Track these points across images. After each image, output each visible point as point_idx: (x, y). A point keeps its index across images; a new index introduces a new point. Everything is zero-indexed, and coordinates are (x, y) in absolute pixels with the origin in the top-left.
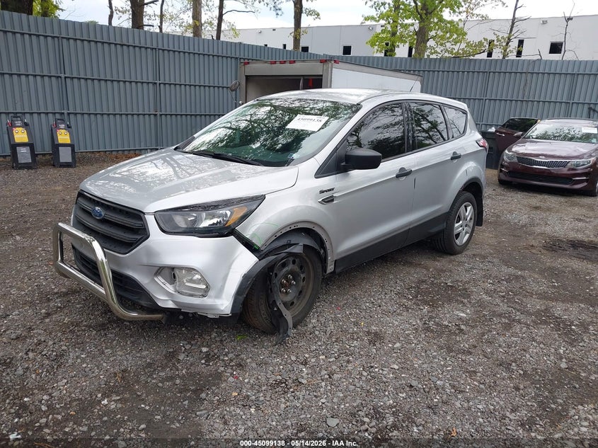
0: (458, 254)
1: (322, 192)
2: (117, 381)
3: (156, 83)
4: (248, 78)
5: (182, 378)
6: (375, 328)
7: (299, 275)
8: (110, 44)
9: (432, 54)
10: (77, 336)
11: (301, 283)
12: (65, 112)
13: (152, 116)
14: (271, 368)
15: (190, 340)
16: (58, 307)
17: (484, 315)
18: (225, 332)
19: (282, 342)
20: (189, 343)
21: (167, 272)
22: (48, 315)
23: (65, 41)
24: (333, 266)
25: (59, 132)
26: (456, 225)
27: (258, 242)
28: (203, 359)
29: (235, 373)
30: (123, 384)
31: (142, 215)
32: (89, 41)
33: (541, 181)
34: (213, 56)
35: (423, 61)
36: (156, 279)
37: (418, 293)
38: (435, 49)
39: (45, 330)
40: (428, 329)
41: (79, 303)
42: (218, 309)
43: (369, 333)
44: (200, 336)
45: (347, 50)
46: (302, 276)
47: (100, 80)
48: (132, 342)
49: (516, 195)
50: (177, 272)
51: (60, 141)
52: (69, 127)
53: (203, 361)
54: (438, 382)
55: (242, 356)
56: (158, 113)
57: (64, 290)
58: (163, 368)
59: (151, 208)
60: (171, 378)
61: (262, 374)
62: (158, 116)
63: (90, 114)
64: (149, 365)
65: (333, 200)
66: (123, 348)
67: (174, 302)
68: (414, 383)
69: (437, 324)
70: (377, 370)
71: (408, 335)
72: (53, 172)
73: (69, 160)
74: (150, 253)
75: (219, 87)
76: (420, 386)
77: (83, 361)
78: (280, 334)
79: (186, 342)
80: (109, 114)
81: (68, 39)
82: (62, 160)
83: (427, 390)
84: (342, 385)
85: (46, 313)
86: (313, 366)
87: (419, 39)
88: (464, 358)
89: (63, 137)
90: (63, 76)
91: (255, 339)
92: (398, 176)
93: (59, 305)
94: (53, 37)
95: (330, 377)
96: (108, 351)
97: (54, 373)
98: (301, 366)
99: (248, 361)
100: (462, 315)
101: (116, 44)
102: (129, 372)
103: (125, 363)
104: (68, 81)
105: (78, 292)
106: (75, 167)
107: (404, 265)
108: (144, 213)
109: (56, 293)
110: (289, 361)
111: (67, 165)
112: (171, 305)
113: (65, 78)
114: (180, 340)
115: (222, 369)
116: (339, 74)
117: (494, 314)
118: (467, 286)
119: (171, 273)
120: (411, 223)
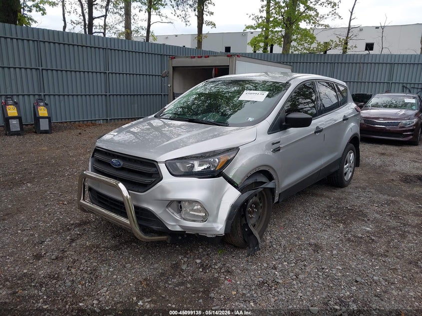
0: (346, 187)
1: (273, 144)
2: (143, 287)
3: (106, 73)
4: (174, 68)
5: (190, 282)
6: (313, 241)
7: (259, 205)
8: (74, 45)
9: (295, 51)
10: (100, 255)
11: (260, 211)
12: (42, 94)
13: (104, 96)
14: (252, 273)
15: (185, 254)
16: (78, 235)
17: (383, 229)
18: (208, 248)
19: (252, 254)
20: (185, 257)
21: (175, 205)
22: (73, 240)
23: (42, 43)
24: (278, 198)
25: (39, 108)
26: (345, 166)
27: (238, 181)
28: (200, 268)
29: (227, 277)
30: (148, 289)
31: (155, 163)
32: (59, 44)
33: (381, 136)
34: (146, 53)
35: (289, 56)
36: (167, 210)
37: (331, 215)
38: (296, 47)
39: (75, 252)
40: (349, 240)
41: (92, 231)
42: (216, 231)
43: (310, 245)
44: (191, 251)
45: (228, 49)
46: (261, 205)
47: (66, 71)
48: (143, 258)
49: (365, 146)
50: (183, 204)
51: (41, 115)
52: (46, 105)
53: (201, 270)
54: (375, 278)
55: (227, 265)
56: (108, 94)
57: (77, 222)
58: (174, 276)
59: (162, 158)
60: (182, 284)
61: (247, 277)
62: (108, 96)
63: (60, 95)
64: (162, 274)
65: (279, 150)
66: (138, 262)
67: (181, 226)
68: (359, 279)
69: (354, 236)
70: (327, 270)
71: (338, 245)
72: (35, 137)
73: (47, 128)
74: (164, 191)
75: (149, 75)
76: (363, 281)
77: (113, 273)
78: (249, 248)
79: (182, 256)
80: (73, 95)
81: (44, 42)
82: (42, 128)
83: (369, 283)
84: (308, 282)
85: (71, 239)
86: (281, 270)
87: (286, 41)
88: (384, 259)
89: (43, 112)
90: (40, 68)
91: (231, 253)
92: (315, 133)
93: (78, 233)
94: (34, 41)
95: (297, 277)
96: (128, 266)
97: (95, 283)
98: (273, 271)
99: (234, 268)
100: (368, 229)
101: (78, 46)
102: (149, 280)
103: (145, 274)
104: (44, 72)
105: (88, 223)
106: (52, 133)
107: (312, 196)
108: (157, 162)
109: (72, 224)
110: (263, 267)
111: (46, 132)
112: (178, 229)
113: (42, 69)
114: (178, 255)
115: (217, 275)
116: (240, 64)
117: (390, 228)
118: (361, 209)
119: (178, 205)
120: (322, 166)
